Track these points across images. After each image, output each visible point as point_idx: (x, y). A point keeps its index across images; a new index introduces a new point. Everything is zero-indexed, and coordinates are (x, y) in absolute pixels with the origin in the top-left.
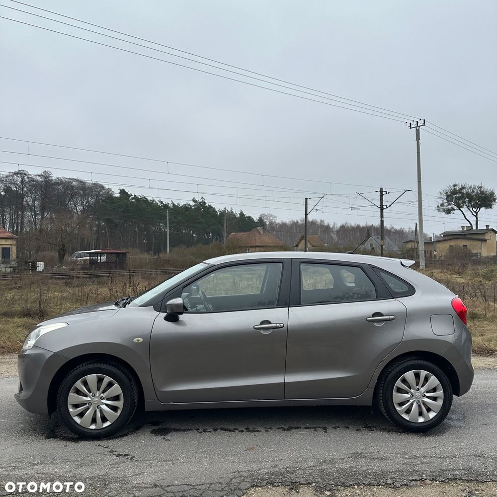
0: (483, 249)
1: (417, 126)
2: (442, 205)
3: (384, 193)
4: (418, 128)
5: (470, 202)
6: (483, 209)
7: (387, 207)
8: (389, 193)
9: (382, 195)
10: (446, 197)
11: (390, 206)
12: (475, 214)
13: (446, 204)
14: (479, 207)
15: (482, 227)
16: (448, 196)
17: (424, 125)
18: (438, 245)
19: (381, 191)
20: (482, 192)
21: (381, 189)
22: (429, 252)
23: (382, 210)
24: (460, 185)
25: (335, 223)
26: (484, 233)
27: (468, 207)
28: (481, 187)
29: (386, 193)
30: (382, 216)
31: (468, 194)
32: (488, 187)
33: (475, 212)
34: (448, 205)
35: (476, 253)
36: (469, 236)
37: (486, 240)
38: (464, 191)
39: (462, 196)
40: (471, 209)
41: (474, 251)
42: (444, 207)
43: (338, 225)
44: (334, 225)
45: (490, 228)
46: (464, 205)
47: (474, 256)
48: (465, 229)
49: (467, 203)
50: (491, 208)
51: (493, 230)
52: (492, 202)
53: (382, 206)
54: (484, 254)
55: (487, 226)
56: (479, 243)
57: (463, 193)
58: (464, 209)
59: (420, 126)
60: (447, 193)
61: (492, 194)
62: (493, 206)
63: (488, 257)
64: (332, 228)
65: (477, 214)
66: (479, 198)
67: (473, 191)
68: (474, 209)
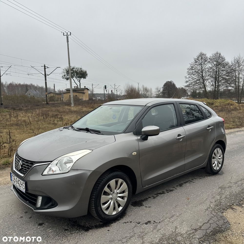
0: (84, 97)
1: (67, 35)
2: (65, 76)
3: (46, 67)
4: (67, 36)
5: (77, 75)
6: (82, 79)
7: (48, 75)
8: (49, 68)
9: (45, 69)
10: (66, 72)
11: (50, 74)
12: (79, 81)
13: (66, 75)
14: (81, 78)
15: (82, 87)
16: (67, 72)
17: (71, 35)
18: (64, 95)
19: (45, 66)
20: (82, 71)
21: (45, 65)
22: (60, 98)
23: (45, 76)
24: (72, 67)
25: (6, 82)
26: (84, 90)
27: (76, 77)
28: (81, 69)
29: (47, 68)
30: (46, 80)
31: (76, 71)
32: (84, 69)
33: (79, 80)
34: (67, 76)
35: (81, 99)
36: (77, 91)
37: (85, 93)
38: (74, 70)
39: (73, 72)
40: (77, 78)
41: (80, 98)
42: (66, 77)
43: (9, 83)
44: (6, 83)
45: (86, 87)
46: (74, 76)
47: (80, 100)
48: (76, 88)
49: (75, 76)
50: (86, 79)
51: (87, 89)
52: (86, 76)
53: (45, 74)
54: (84, 99)
55: (85, 87)
56: (82, 94)
57: (74, 71)
58: (74, 78)
59: (68, 35)
60: (66, 70)
61: (86, 72)
62: (86, 78)
63: (85, 100)
64: (5, 85)
65: (80, 81)
66: (81, 74)
67: (78, 70)
68: (78, 78)
